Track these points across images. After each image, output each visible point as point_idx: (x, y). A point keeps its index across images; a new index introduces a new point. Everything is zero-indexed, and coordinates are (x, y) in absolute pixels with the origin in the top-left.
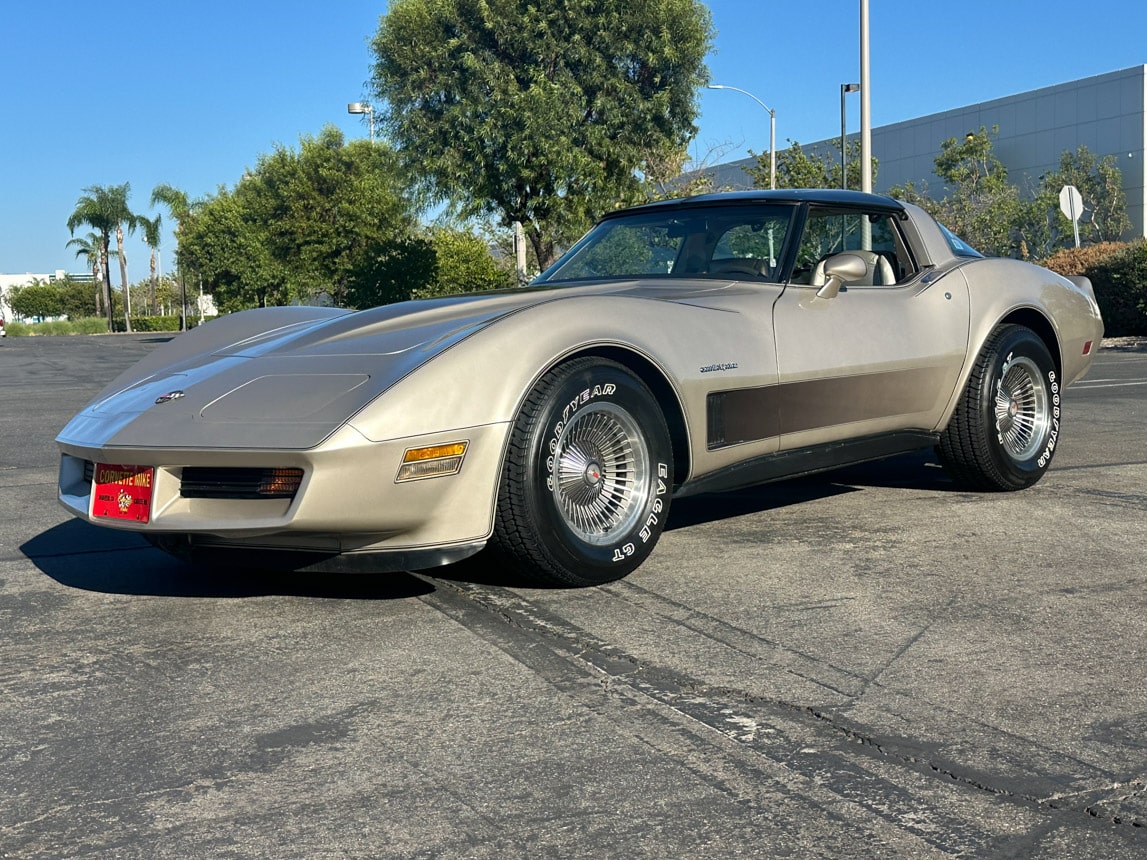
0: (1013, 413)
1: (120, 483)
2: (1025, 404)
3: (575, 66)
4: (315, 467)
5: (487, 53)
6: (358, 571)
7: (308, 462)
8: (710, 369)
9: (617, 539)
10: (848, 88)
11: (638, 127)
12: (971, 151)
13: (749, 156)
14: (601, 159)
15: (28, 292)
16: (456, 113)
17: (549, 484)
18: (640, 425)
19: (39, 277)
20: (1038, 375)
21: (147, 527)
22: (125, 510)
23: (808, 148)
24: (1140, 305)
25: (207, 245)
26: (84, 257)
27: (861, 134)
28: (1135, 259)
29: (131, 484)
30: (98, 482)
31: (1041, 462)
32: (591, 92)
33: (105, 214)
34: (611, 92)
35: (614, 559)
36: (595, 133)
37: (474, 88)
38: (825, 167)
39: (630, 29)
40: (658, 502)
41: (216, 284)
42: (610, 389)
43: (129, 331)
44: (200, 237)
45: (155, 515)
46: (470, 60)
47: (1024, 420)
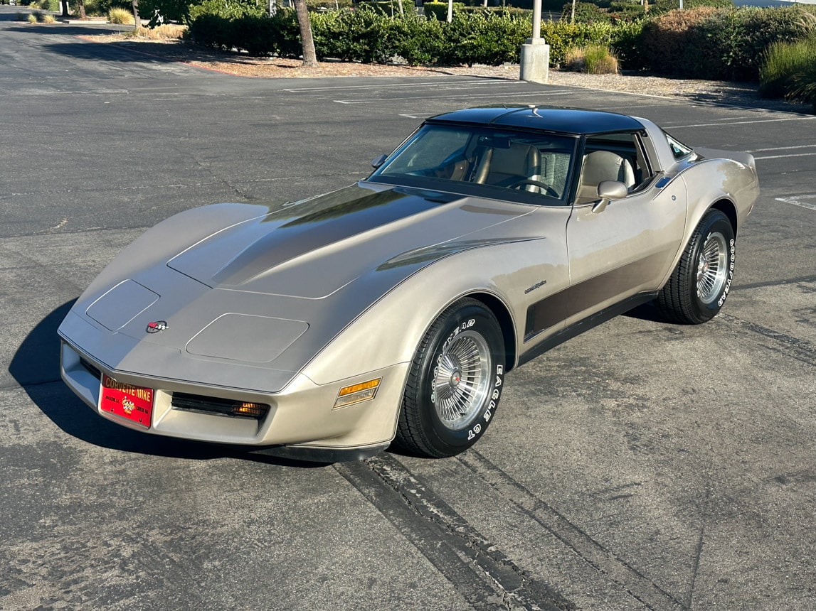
0: (705, 270)
1: (124, 391)
2: (712, 261)
4: (279, 404)
6: (298, 459)
7: (274, 401)
8: (531, 289)
9: (470, 422)
17: (432, 398)
18: (487, 341)
20: (724, 242)
21: (150, 431)
22: (129, 412)
24: (724, 58)
28: (723, 23)
29: (133, 395)
30: (104, 385)
31: (720, 302)
35: (469, 439)
40: (496, 392)
42: (471, 323)
45: (155, 424)
47: (709, 276)
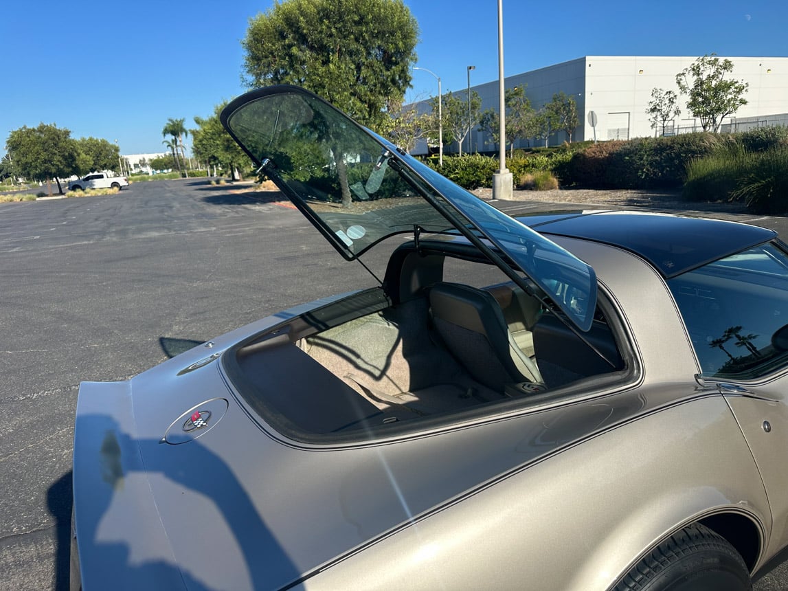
3: (351, 53)
5: (303, 47)
10: (470, 68)
11: (384, 85)
12: (516, 94)
13: (430, 98)
14: (366, 102)
15: (156, 160)
16: (288, 80)
19: (160, 155)
23: (455, 94)
24: (639, 173)
25: (204, 144)
26: (170, 148)
27: (499, 81)
28: (637, 149)
32: (358, 68)
33: (175, 130)
34: (370, 66)
36: (362, 89)
37: (297, 66)
38: (460, 102)
39: (379, 32)
41: (210, 162)
43: (187, 178)
44: (201, 141)
46: (294, 50)
